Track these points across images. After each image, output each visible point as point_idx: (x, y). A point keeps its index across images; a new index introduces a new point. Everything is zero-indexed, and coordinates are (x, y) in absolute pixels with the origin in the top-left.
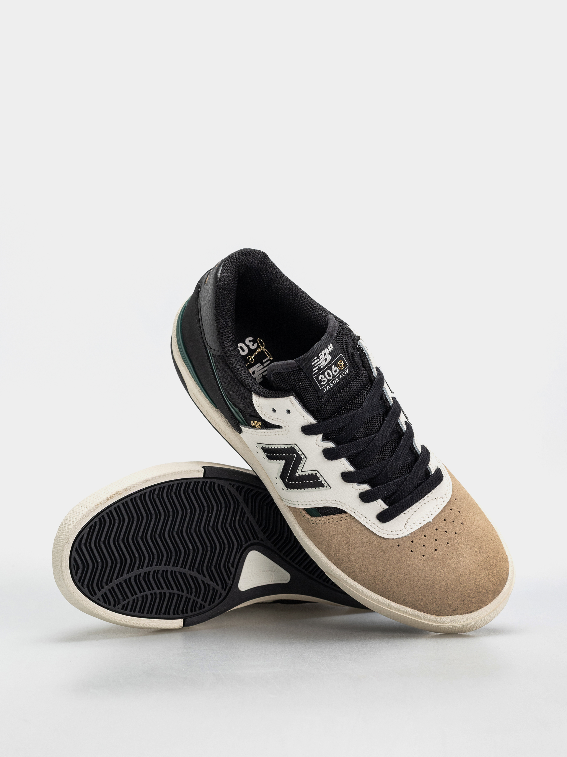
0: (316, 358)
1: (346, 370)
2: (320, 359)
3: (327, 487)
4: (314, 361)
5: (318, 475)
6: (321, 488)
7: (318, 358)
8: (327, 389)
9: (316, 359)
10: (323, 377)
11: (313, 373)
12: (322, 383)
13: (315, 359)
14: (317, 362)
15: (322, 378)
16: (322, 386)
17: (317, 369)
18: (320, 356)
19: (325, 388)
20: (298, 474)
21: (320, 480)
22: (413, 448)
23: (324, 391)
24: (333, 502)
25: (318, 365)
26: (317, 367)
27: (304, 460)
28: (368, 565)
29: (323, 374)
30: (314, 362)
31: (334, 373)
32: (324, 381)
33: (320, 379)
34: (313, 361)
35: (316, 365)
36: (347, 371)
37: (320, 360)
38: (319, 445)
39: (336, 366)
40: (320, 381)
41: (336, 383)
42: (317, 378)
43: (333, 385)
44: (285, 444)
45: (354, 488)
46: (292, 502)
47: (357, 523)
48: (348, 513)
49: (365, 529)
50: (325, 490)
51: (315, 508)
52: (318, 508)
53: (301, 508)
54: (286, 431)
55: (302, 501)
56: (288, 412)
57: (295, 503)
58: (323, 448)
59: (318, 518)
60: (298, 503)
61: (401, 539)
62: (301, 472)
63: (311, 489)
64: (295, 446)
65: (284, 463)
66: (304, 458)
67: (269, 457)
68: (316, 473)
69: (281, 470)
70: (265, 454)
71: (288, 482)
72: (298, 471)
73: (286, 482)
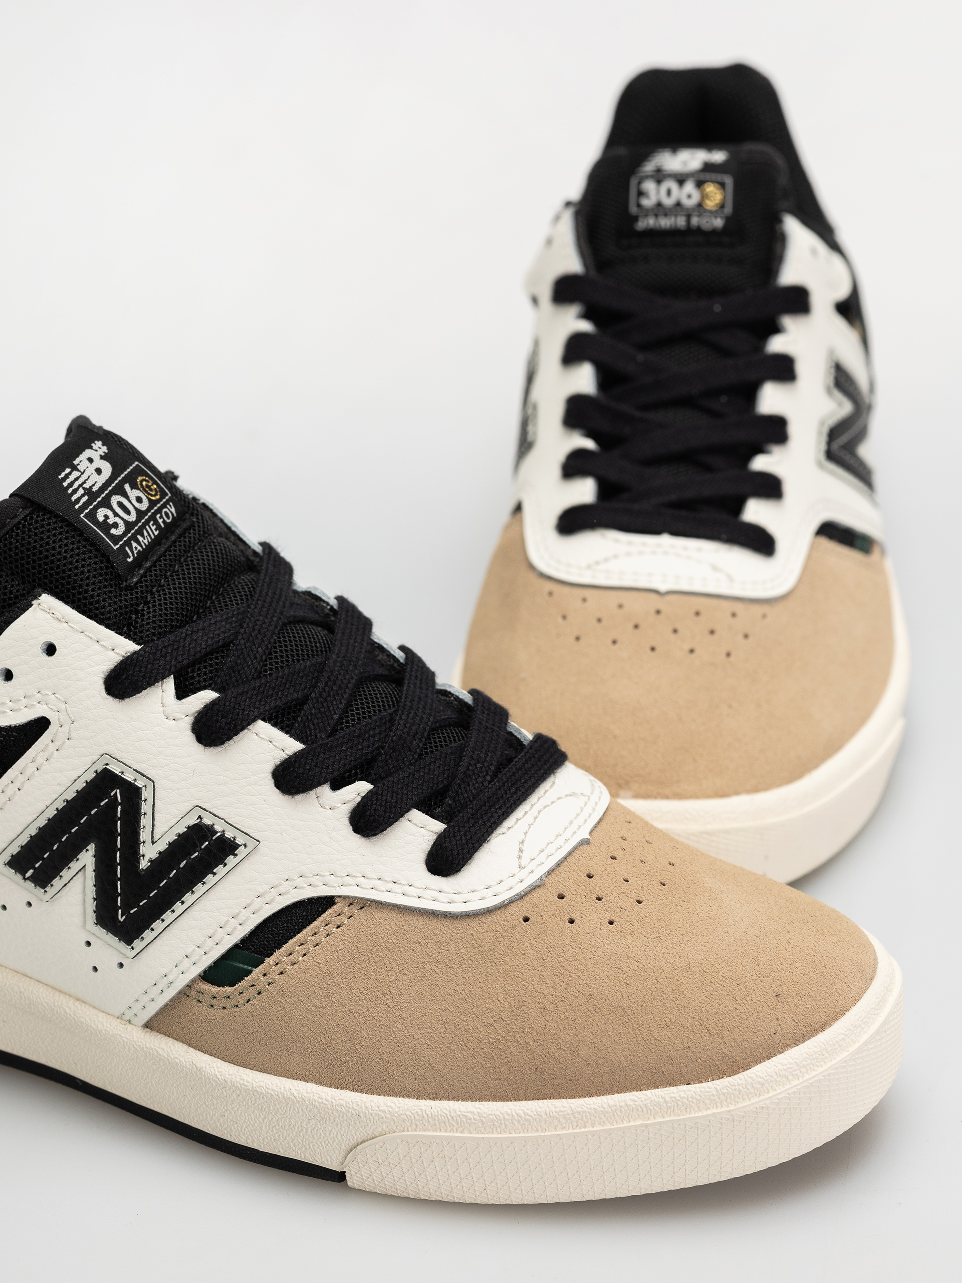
0: (68, 470)
1: (168, 506)
2: (80, 471)
3: (245, 846)
4: (67, 476)
5: (207, 821)
6: (231, 860)
7: (74, 468)
8: (135, 552)
9: (70, 473)
10: (110, 513)
11: (77, 507)
12: (113, 531)
13: (66, 475)
14: (77, 479)
15: (106, 517)
16: (116, 539)
17: (83, 496)
18: (78, 464)
19: (127, 548)
20: (147, 858)
21: (217, 832)
22: (447, 696)
23: (129, 560)
24: (282, 889)
25: (80, 486)
26: (81, 491)
27: (146, 794)
28: (462, 1017)
29: (106, 504)
30: (68, 481)
31: (137, 505)
32: (115, 525)
33: (101, 519)
34: (62, 478)
35: (76, 485)
36: (173, 510)
37: (82, 473)
38: (178, 715)
39: (134, 486)
40: (106, 526)
41: (153, 537)
42: (92, 516)
43: (146, 541)
44: (76, 780)
45: (328, 807)
46: (160, 986)
47: (379, 915)
48: (339, 896)
49: (407, 917)
50: (246, 861)
51: (236, 946)
52: (244, 941)
53: (193, 981)
54: (66, 728)
55: (189, 951)
56: (51, 650)
57: (171, 978)
58: (190, 720)
59: (257, 972)
60: (181, 968)
61: (526, 899)
62: (153, 843)
63: (203, 884)
64: (107, 764)
65: (95, 856)
66: (145, 786)
67: (43, 879)
68: (200, 817)
69: (91, 892)
70: (28, 878)
71: (124, 917)
72: (143, 849)
73: (120, 922)
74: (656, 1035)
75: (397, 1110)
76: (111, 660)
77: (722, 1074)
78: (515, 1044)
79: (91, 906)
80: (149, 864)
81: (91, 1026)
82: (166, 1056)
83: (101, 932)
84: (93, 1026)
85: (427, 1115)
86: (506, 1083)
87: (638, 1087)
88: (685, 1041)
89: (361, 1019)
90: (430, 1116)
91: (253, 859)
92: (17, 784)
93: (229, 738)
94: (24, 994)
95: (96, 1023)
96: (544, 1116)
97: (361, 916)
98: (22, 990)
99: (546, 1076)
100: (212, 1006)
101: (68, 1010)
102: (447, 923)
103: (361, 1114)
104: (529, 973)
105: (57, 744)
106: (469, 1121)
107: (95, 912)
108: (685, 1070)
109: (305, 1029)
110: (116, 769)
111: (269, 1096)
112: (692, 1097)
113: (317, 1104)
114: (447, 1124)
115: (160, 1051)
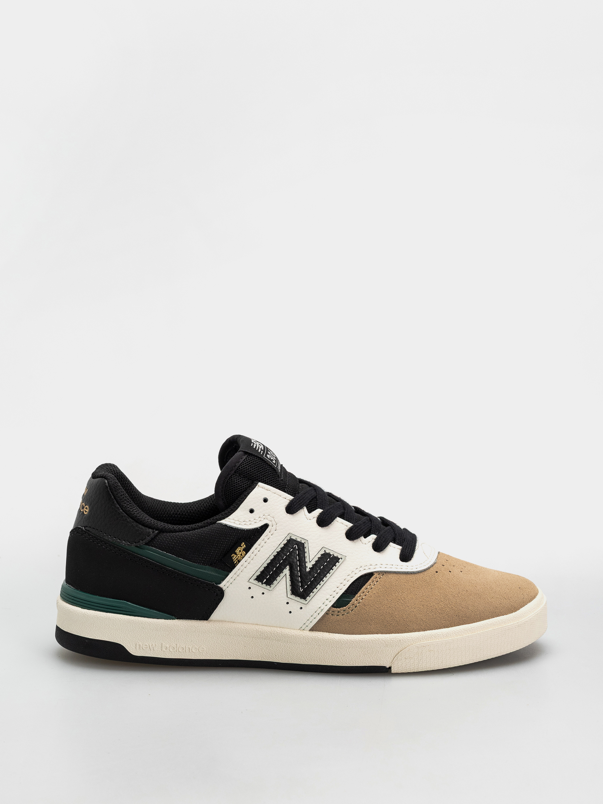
3: (342, 559)
5: (327, 552)
6: (338, 564)
7: (254, 444)
11: (261, 454)
20: (308, 568)
21: (331, 555)
23: (279, 472)
24: (356, 572)
27: (306, 545)
32: (273, 460)
33: (269, 458)
34: (252, 446)
38: (310, 518)
40: (271, 460)
44: (280, 544)
45: (364, 543)
46: (318, 612)
47: (390, 576)
48: (375, 572)
49: (399, 575)
50: (342, 564)
51: (343, 594)
52: (345, 591)
53: (330, 608)
54: (274, 526)
55: (327, 597)
56: (265, 500)
57: (322, 608)
58: (316, 519)
59: (354, 600)
60: (325, 604)
61: (434, 566)
62: (310, 562)
63: (329, 574)
64: (291, 537)
65: (289, 570)
66: (305, 543)
67: (269, 583)
68: (325, 551)
69: (289, 583)
70: (264, 583)
71: (302, 590)
72: (307, 565)
73: (301, 592)
74: (490, 601)
75: (413, 636)
76: (287, 502)
77: (512, 612)
78: (448, 608)
79: (289, 588)
80: (309, 569)
81: (289, 634)
82: (321, 638)
83: (293, 597)
84: (290, 634)
85: (424, 636)
86: (448, 621)
87: (489, 618)
88: (499, 602)
89: (394, 609)
90: (425, 636)
91: (345, 563)
92: (258, 549)
93: (330, 523)
94: (258, 630)
95: (291, 633)
96: (463, 630)
97: (384, 577)
98: (258, 629)
99: (460, 617)
100: (338, 615)
101: (278, 631)
102: (413, 575)
103: (401, 640)
104: (445, 587)
105: (271, 533)
106: (438, 635)
107: (291, 590)
108: (501, 611)
109: (375, 616)
110: (294, 538)
111: (365, 641)
112: (506, 619)
113: (384, 640)
114: (431, 638)
115: (319, 636)
